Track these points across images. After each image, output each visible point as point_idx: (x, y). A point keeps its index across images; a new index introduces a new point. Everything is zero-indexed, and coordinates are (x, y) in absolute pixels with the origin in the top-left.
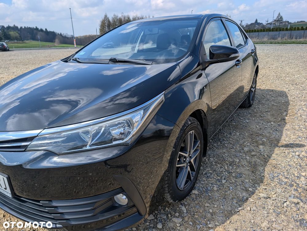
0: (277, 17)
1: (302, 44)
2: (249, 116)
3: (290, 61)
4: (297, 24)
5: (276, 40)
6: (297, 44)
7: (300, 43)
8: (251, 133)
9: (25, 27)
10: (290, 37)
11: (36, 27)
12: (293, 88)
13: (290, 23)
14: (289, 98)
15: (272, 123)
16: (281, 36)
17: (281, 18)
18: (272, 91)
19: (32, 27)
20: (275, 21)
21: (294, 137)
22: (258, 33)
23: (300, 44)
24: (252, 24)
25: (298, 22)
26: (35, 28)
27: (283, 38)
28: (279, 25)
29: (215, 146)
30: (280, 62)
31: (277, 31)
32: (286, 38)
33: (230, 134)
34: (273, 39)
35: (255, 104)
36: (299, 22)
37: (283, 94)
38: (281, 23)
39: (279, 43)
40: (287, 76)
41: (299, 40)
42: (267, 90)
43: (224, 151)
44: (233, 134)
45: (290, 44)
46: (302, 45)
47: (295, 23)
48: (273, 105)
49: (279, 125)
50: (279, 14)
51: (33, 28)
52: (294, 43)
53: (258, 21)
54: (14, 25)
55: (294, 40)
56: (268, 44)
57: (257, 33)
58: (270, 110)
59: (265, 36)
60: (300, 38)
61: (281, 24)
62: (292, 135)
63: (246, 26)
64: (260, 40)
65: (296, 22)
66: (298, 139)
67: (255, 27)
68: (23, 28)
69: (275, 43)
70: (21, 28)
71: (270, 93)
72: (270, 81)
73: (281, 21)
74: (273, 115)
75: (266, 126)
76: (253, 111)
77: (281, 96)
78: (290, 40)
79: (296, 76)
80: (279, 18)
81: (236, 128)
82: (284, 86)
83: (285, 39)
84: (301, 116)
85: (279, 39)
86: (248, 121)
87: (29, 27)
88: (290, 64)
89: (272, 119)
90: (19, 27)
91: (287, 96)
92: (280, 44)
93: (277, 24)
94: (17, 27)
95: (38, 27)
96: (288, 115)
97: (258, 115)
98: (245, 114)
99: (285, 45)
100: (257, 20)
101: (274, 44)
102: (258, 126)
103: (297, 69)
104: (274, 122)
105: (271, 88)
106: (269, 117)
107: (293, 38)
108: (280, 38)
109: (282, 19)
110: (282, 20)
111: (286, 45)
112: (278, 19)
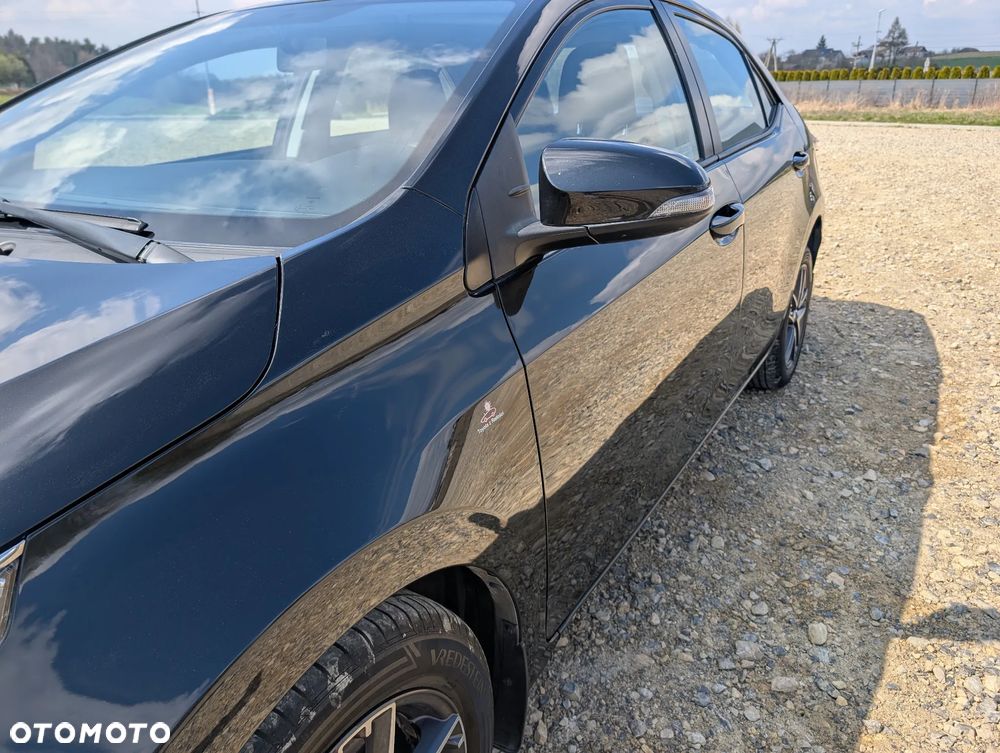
0: (891, 32)
1: (971, 123)
2: (776, 432)
3: (934, 185)
4: (954, 57)
5: (884, 110)
6: (954, 123)
7: (962, 121)
8: (780, 533)
9: (47, 40)
10: (931, 100)
11: (87, 41)
12: (948, 299)
13: (931, 54)
14: (939, 348)
15: (871, 474)
16: (900, 95)
17: (903, 34)
18: (873, 310)
19: (72, 40)
20: (882, 44)
21: (969, 563)
22: (826, 82)
23: (962, 124)
24: (807, 53)
25: (954, 51)
26: (82, 42)
27: (908, 102)
28: (895, 60)
29: (601, 627)
30: (899, 190)
31: (888, 78)
32: (917, 102)
33: (686, 540)
34: (876, 104)
35: (803, 372)
36: (959, 52)
37: (912, 328)
38: (902, 52)
39: (893, 119)
40: (926, 245)
41: (958, 111)
42: (854, 304)
43: (643, 660)
44: (695, 546)
45: (930, 122)
46: (968, 127)
47: (945, 53)
48: (875, 379)
49: (900, 485)
50: (897, 22)
51: (76, 43)
52: (942, 120)
53: (829, 45)
54: (11, 32)
55: (941, 110)
56: (856, 123)
57: (822, 84)
58: (859, 403)
59: (848, 93)
60: (961, 106)
61: (900, 57)
62: (957, 550)
63: (790, 58)
64: (831, 106)
65: (950, 50)
66: (985, 575)
67: (817, 62)
68: (42, 41)
69: (882, 120)
70: (35, 41)
71: (863, 320)
72: (862, 265)
73: (902, 48)
74: (873, 429)
75: (846, 493)
76: (795, 406)
77: (905, 336)
78: (928, 111)
79: (956, 248)
80: (896, 35)
81: (714, 500)
82: (915, 292)
83: (915, 108)
84: (990, 441)
85: (895, 106)
86: (767, 463)
87: (60, 38)
88: (933, 197)
89: (871, 454)
90: (28, 40)
91: (928, 338)
92: (898, 124)
93: (889, 56)
94: (20, 41)
95: (92, 42)
96: (938, 435)
97: (812, 427)
98: (761, 421)
99: (914, 125)
100: (823, 42)
101: (877, 121)
102: (809, 495)
103: (958, 219)
104: (880, 468)
105: (867, 299)
106: (859, 441)
107: (938, 103)
108: (897, 103)
109: (905, 38)
110: (904, 44)
111: (918, 125)
112: (890, 40)
